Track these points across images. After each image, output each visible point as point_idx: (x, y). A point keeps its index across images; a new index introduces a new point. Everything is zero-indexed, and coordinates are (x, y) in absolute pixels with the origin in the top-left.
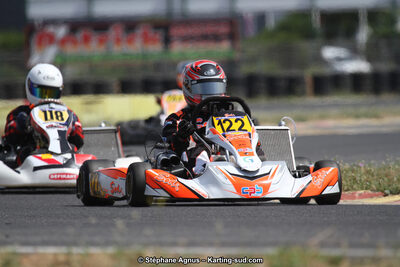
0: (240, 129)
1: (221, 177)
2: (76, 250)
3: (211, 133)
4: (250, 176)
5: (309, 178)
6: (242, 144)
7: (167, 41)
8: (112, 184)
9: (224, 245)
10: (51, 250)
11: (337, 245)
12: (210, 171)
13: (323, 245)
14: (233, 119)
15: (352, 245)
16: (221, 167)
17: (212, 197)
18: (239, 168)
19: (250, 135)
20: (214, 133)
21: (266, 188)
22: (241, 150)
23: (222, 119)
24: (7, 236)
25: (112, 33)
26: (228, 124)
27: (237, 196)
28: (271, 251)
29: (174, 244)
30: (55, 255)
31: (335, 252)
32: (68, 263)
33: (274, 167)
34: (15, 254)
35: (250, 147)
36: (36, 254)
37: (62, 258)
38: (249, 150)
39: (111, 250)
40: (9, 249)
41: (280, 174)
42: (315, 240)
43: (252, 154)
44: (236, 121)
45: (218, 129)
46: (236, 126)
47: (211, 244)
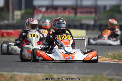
0: (67, 39)
1: (59, 53)
2: (33, 74)
3: (58, 40)
4: (68, 53)
5: (87, 54)
6: (67, 43)
7: (76, 13)
8: (28, 55)
10: (25, 74)
12: (56, 51)
14: (65, 36)
15: (117, 75)
16: (60, 50)
17: (56, 60)
18: (65, 51)
19: (70, 41)
20: (59, 40)
21: (73, 57)
22: (66, 45)
23: (62, 35)
24: (15, 69)
25: (59, 10)
26: (63, 37)
27: (64, 60)
28: (92, 76)
30: (27, 75)
31: (111, 77)
32: (30, 78)
33: (76, 51)
35: (69, 44)
37: (28, 76)
38: (69, 45)
39: (43, 74)
41: (78, 53)
43: (70, 47)
44: (66, 36)
45: (60, 39)
46: (66, 38)
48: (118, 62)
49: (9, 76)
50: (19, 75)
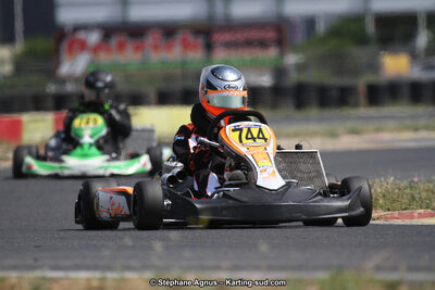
2: (110, 275)
7: (209, 47)
9: (271, 268)
10: (83, 275)
11: (394, 269)
13: (379, 268)
15: (411, 269)
24: (36, 260)
25: (150, 40)
28: (322, 275)
29: (218, 268)
30: (88, 280)
31: (393, 277)
34: (44, 279)
36: (68, 279)
37: (95, 284)
39: (149, 275)
40: (37, 274)
42: (371, 263)
47: (257, 268)
48: (386, 219)
49: (26, 286)
50: (62, 279)
